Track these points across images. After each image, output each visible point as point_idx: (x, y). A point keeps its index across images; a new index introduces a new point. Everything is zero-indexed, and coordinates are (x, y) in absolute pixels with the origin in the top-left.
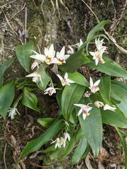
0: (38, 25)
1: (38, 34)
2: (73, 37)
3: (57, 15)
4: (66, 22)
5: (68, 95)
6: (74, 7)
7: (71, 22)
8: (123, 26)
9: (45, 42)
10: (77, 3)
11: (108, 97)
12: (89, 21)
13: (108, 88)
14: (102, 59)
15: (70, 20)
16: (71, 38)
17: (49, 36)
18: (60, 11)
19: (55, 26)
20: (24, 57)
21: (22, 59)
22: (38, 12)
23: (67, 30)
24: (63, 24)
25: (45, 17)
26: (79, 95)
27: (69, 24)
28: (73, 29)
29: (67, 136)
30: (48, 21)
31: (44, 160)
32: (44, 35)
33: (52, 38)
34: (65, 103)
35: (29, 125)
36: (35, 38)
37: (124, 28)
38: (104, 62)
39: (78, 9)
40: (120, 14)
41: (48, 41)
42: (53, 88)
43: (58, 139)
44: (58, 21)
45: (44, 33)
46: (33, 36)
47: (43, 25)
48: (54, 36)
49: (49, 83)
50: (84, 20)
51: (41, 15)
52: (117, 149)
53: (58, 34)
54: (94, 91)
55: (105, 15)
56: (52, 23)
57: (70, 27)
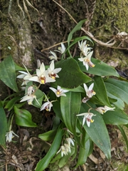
0: (10, 33)
1: (11, 43)
2: (49, 37)
3: (28, 18)
4: (38, 25)
5: (66, 107)
6: (43, 6)
7: (43, 23)
8: (96, 19)
9: (22, 50)
10: (46, 1)
11: (106, 100)
12: (61, 19)
13: (104, 90)
14: (91, 63)
15: (42, 21)
16: (46, 39)
17: (24, 43)
18: (30, 14)
19: (28, 31)
20: (7, 76)
21: (6, 79)
22: (6, 19)
23: (40, 31)
24: (35, 26)
25: (15, 24)
26: (78, 104)
27: (41, 25)
28: (47, 29)
29: (70, 140)
30: (19, 27)
31: (51, 167)
32: (18, 43)
33: (28, 44)
34: (66, 115)
35: (25, 138)
36: (9, 48)
37: (98, 21)
38: (94, 66)
39: (47, 7)
40: (92, 7)
41: (24, 48)
42: (49, 103)
43: (62, 147)
44: (29, 24)
45: (18, 40)
46: (7, 47)
47: (15, 33)
48: (29, 42)
49: (44, 99)
50: (56, 19)
51: (11, 22)
52: (113, 134)
53: (33, 38)
54: (90, 96)
55: (76, 10)
56: (24, 28)
57: (44, 28)
